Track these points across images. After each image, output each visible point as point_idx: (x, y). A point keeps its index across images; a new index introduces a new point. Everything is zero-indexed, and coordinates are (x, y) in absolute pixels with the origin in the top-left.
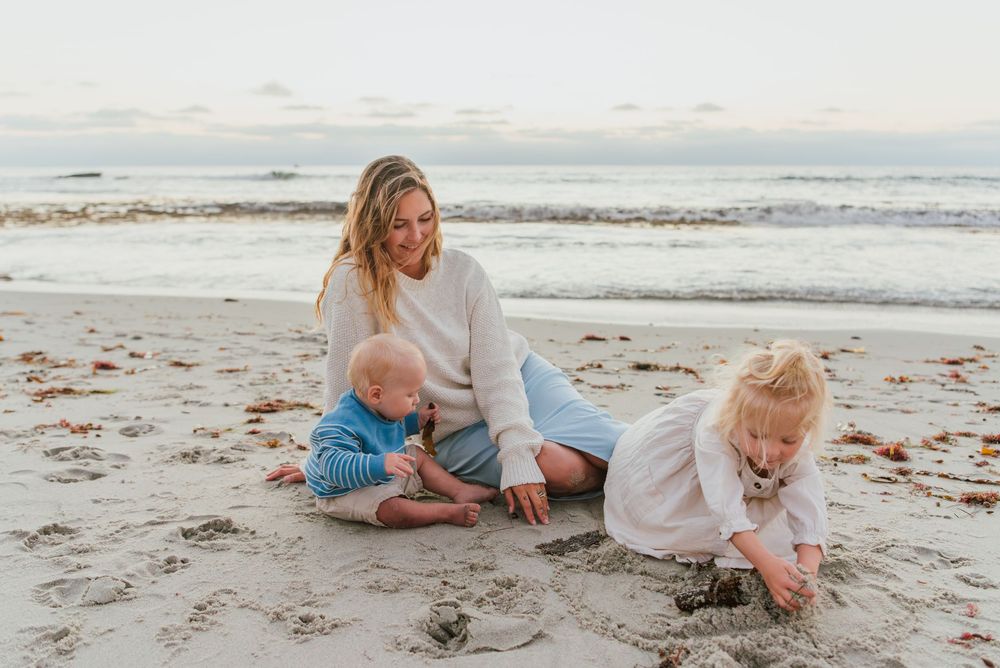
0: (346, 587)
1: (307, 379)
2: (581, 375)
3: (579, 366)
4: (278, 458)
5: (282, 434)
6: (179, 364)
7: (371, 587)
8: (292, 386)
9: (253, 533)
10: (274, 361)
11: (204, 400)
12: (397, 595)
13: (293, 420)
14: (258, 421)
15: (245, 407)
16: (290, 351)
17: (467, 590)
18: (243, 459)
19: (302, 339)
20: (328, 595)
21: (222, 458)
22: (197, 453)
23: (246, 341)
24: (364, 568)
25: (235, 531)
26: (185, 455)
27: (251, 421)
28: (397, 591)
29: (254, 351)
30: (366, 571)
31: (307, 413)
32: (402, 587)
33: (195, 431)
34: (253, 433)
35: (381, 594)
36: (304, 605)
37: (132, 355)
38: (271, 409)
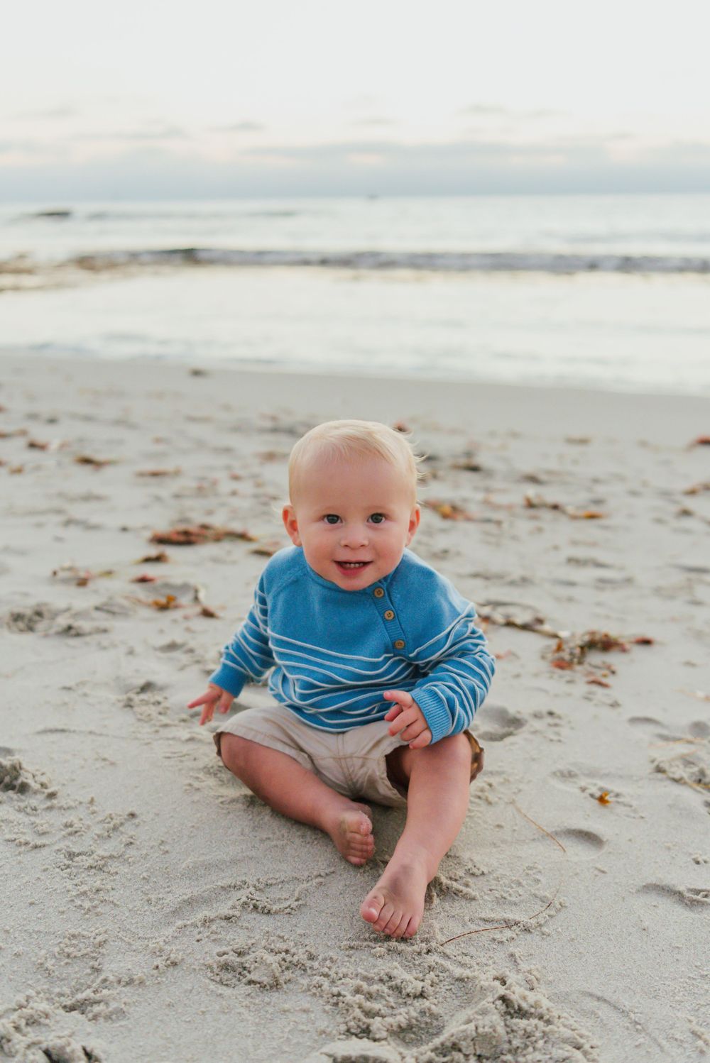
0: (174, 964)
1: (260, 491)
2: (690, 503)
3: (687, 485)
4: (161, 631)
5: (185, 587)
6: (87, 461)
7: (226, 967)
8: (235, 502)
9: (52, 796)
10: (223, 460)
11: (94, 520)
12: (275, 997)
13: (215, 560)
14: (159, 559)
15: (148, 534)
16: (252, 446)
17: (426, 1004)
18: (105, 631)
19: (275, 430)
20: (130, 982)
21: (70, 628)
22: (39, 614)
23: (196, 430)
24: (225, 910)
25: (23, 789)
26: (17, 617)
27: (148, 560)
28: (275, 986)
29: (200, 445)
30: (228, 918)
31: (242, 548)
32: (288, 975)
33: (55, 573)
34: (143, 580)
35: (244, 989)
36: (71, 1009)
37: (33, 446)
38: (186, 539)
